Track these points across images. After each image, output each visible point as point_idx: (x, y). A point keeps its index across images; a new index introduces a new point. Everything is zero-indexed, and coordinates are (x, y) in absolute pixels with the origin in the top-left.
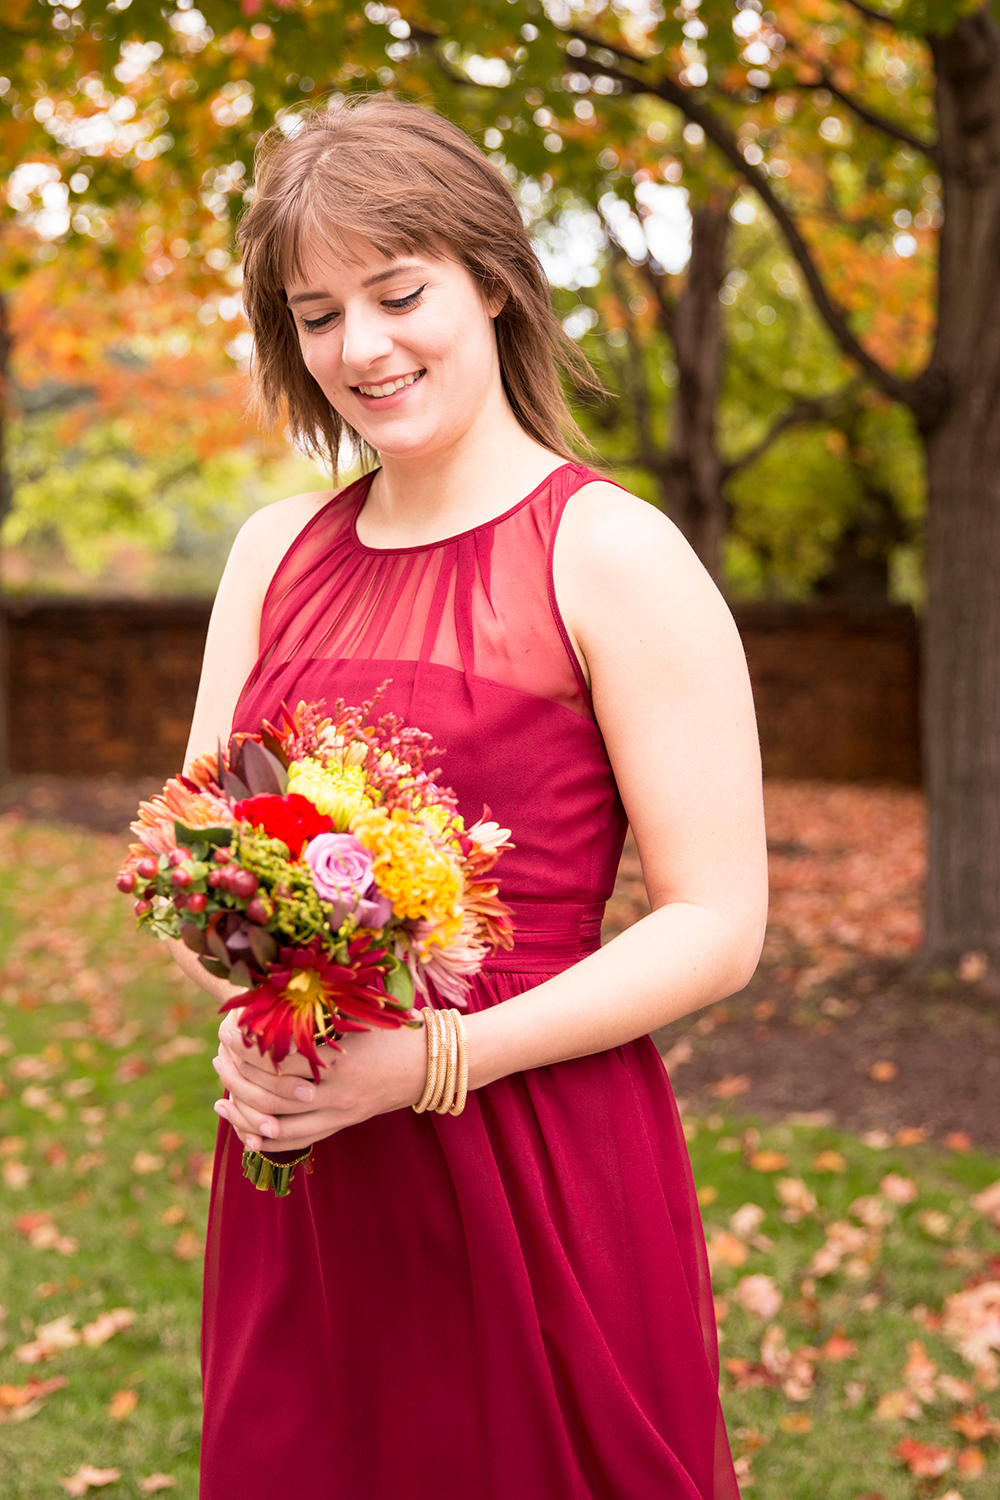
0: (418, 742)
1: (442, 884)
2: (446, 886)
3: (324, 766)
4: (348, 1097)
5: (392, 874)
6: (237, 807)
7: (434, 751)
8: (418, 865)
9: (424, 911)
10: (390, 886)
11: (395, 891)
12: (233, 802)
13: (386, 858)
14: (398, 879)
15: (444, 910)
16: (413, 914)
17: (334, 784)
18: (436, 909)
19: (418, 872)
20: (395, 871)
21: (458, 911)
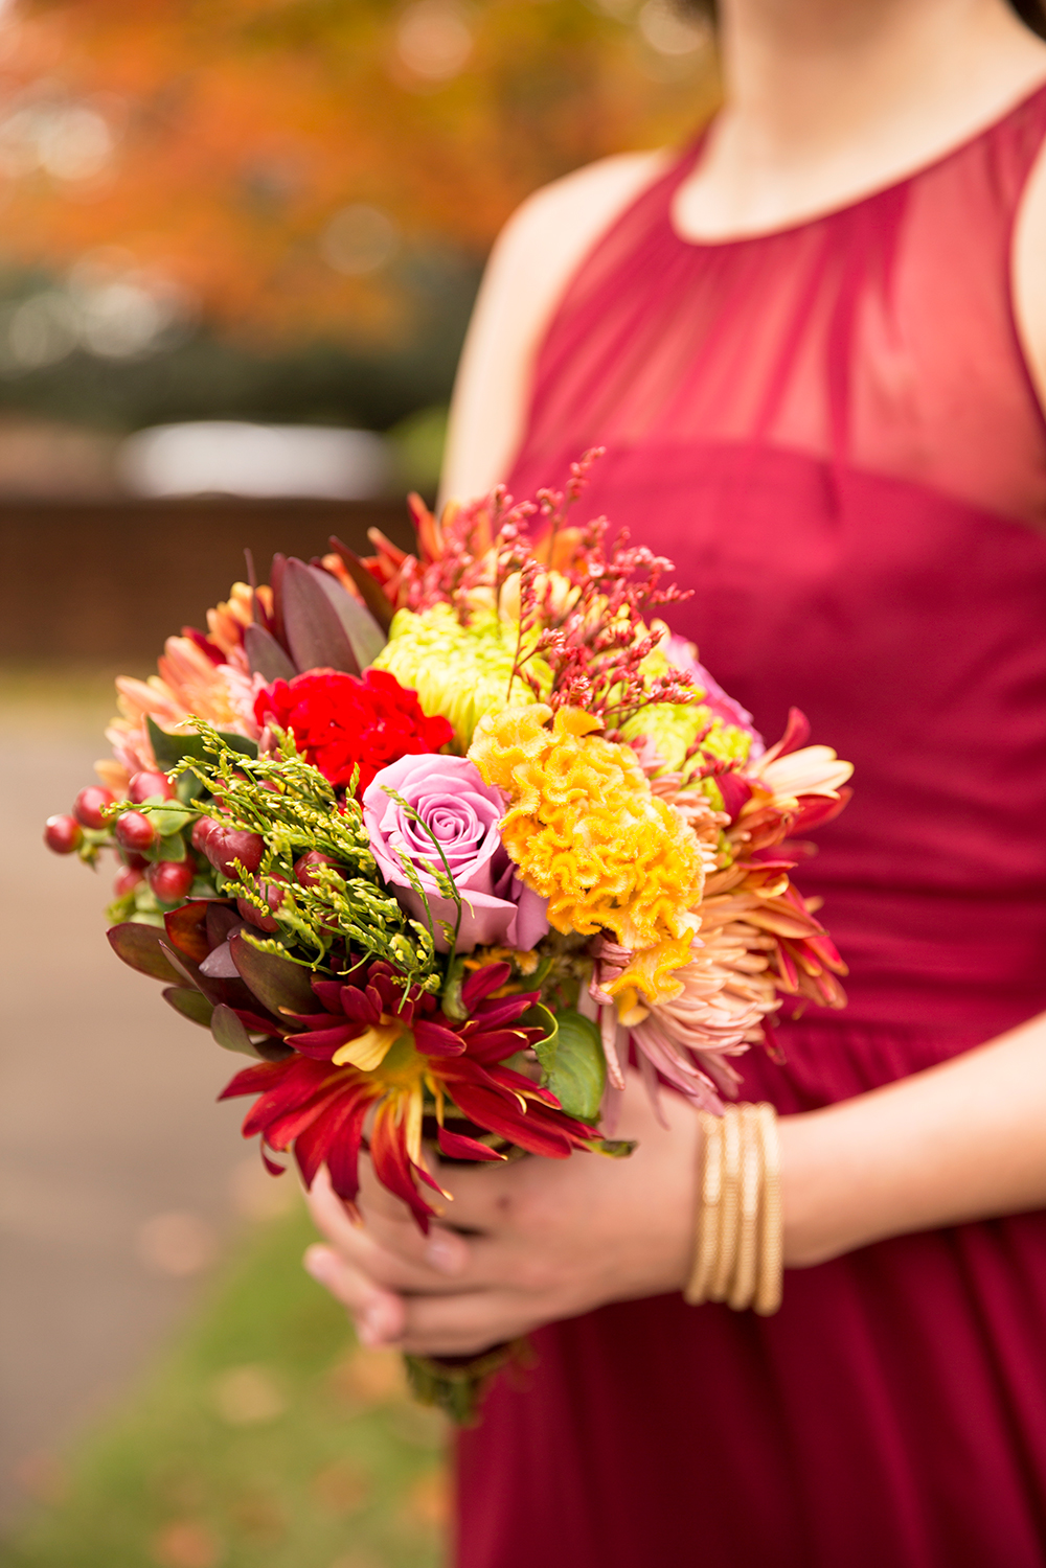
0: (640, 574)
1: (648, 867)
2: (658, 871)
3: (464, 622)
4: (535, 1267)
5: (540, 841)
6: (262, 693)
7: (671, 592)
8: (600, 824)
9: (610, 920)
10: (534, 863)
11: (544, 876)
12: (260, 683)
13: (527, 807)
14: (550, 850)
15: (651, 919)
16: (583, 924)
17: (480, 656)
18: (637, 919)
19: (599, 839)
20: (549, 833)
21: (687, 923)
